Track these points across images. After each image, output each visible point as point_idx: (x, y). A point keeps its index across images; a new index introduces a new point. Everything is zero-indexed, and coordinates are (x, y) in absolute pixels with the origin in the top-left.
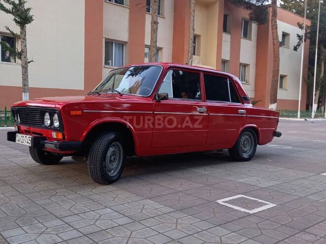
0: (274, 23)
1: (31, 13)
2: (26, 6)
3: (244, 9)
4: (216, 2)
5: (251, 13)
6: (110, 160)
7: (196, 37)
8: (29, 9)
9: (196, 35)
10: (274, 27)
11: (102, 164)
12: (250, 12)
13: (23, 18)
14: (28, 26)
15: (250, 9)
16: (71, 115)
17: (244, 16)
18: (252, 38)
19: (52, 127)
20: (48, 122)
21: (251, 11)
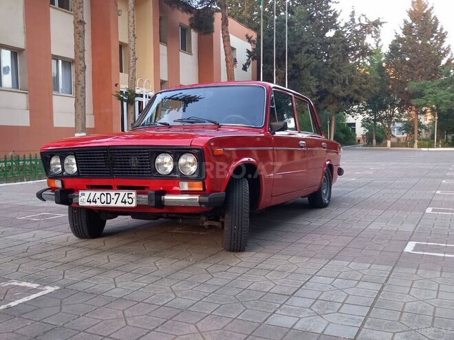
0: (225, 34)
3: (183, 12)
5: (192, 18)
7: (122, 46)
9: (122, 43)
10: (226, 39)
12: (190, 17)
15: (191, 12)
16: (214, 156)
17: (182, 22)
18: (193, 52)
21: (192, 15)
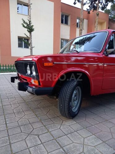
1: (33, 27)
2: (32, 25)
4: (105, 22)
6: (74, 100)
8: (33, 26)
11: (69, 103)
13: (31, 30)
14: (32, 33)
16: (44, 66)
19: (32, 75)
20: (29, 72)
